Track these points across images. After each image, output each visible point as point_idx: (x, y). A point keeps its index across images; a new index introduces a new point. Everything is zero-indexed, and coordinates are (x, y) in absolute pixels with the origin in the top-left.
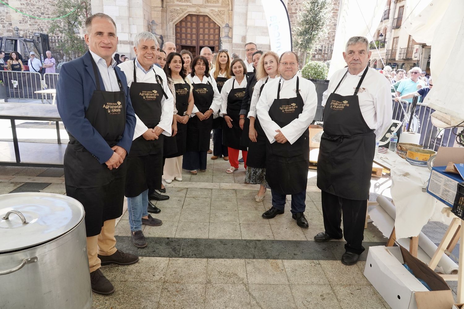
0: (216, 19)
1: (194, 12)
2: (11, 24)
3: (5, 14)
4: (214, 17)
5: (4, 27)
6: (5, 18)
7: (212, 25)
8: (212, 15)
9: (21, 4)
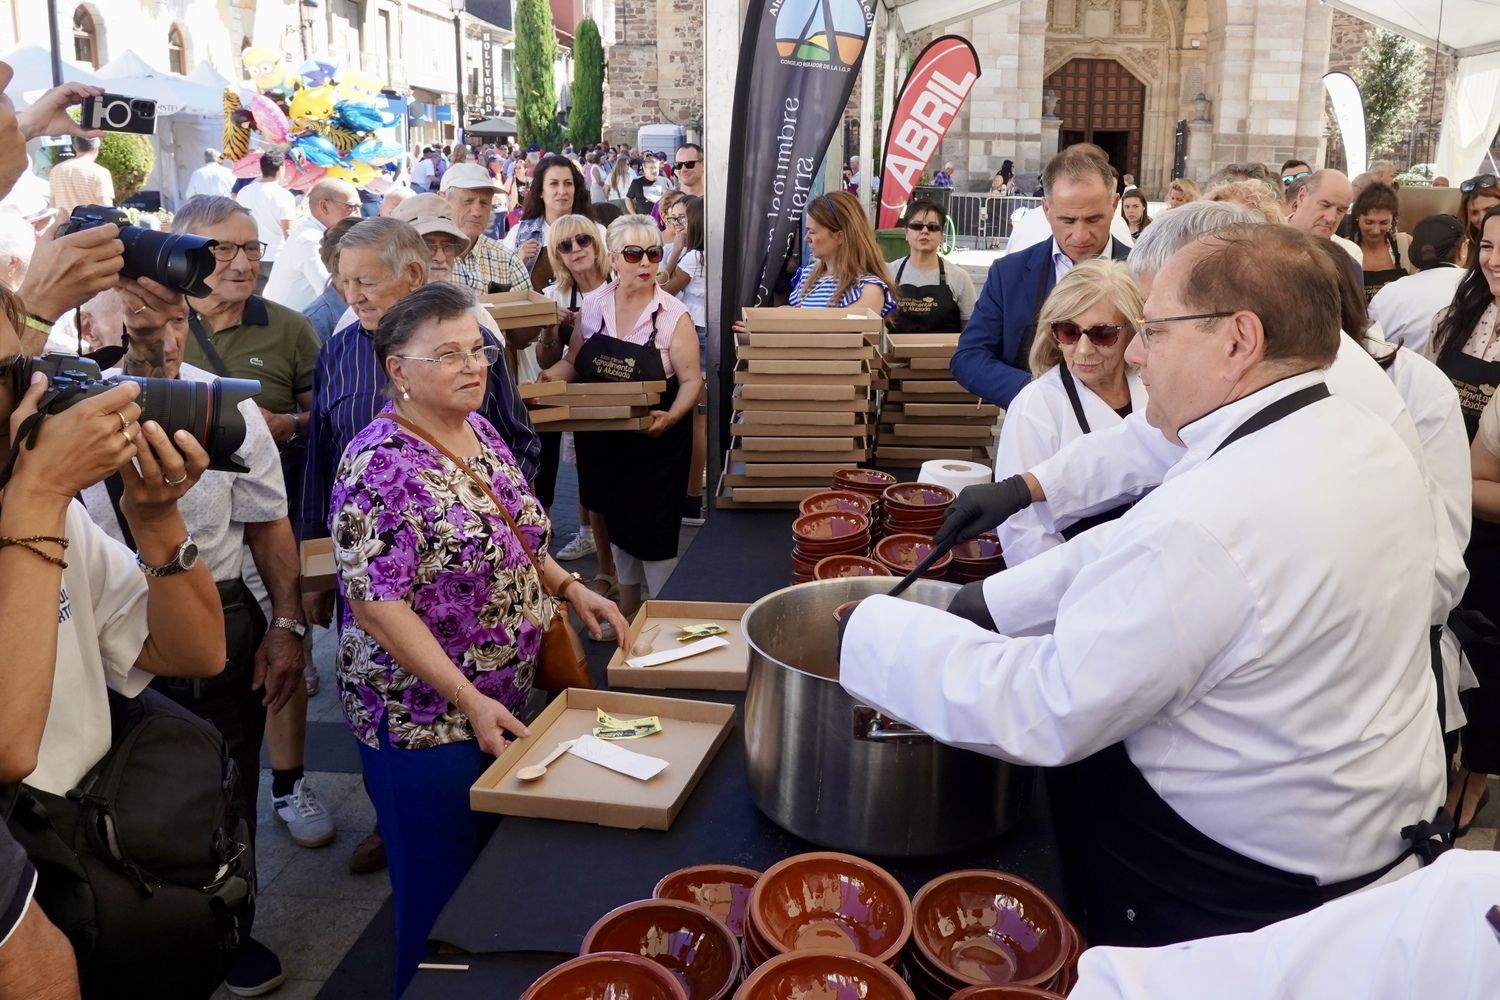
0: (1139, 68)
1: (1086, 54)
2: (654, 89)
3: (643, 66)
4: (1134, 64)
5: (637, 94)
6: (642, 75)
7: (1125, 81)
8: (1128, 59)
9: (685, 44)
